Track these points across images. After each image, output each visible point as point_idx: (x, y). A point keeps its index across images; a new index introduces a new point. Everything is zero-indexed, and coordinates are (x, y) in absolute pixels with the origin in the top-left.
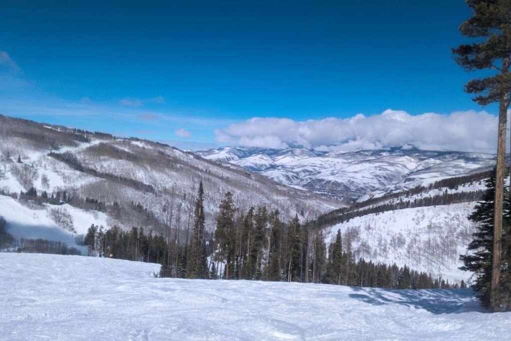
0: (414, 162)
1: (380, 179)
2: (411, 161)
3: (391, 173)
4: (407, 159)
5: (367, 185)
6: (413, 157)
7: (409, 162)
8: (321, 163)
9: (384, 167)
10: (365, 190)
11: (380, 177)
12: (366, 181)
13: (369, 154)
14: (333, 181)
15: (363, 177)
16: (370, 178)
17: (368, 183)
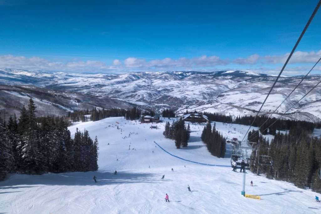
0: (234, 83)
1: (204, 95)
2: (232, 83)
3: (214, 91)
4: (229, 81)
5: (195, 99)
6: (234, 81)
7: (231, 84)
8: (178, 84)
9: (212, 87)
10: (192, 103)
11: (205, 94)
12: (196, 96)
13: (211, 78)
14: (174, 97)
15: (194, 94)
16: (198, 95)
17: (196, 98)
